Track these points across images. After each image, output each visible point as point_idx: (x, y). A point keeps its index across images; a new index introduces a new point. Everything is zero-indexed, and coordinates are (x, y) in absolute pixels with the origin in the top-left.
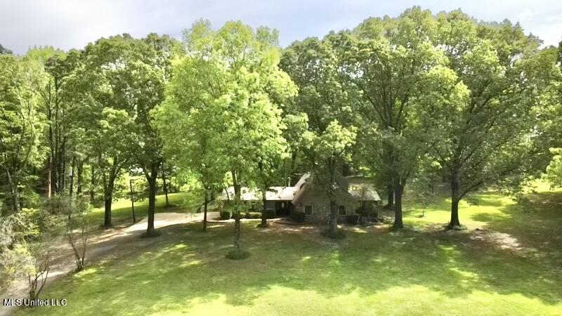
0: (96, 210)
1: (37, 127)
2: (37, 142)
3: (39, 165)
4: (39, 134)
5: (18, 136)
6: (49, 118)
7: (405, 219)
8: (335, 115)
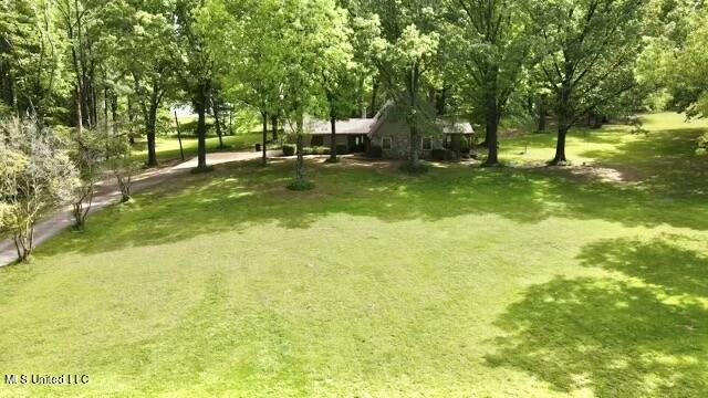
0: (138, 153)
1: (59, 47)
2: (61, 65)
3: (65, 94)
4: (61, 56)
5: (37, 56)
6: (70, 36)
7: (501, 156)
8: (413, 19)
